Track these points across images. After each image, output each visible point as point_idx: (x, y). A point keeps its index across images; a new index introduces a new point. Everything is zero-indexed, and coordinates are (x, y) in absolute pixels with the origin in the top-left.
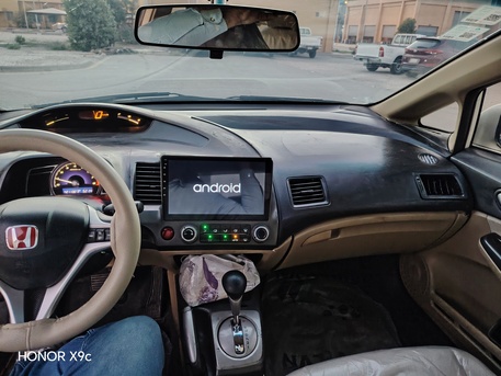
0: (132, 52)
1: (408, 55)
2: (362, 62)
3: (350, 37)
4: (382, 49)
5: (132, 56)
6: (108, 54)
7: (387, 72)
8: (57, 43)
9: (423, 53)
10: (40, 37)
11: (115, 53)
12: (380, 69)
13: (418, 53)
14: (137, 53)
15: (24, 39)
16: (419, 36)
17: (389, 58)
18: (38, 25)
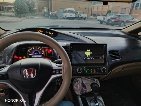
0: (34, 18)
1: (111, 19)
2: (99, 21)
3: (94, 15)
4: (104, 18)
5: (34, 19)
6: (27, 18)
7: (106, 24)
8: (11, 15)
9: (115, 19)
10: (6, 13)
11: (29, 18)
12: (104, 23)
13: (114, 19)
14: (35, 18)
15: (1, 14)
16: (114, 14)
17: (106, 20)
18: (5, 10)
